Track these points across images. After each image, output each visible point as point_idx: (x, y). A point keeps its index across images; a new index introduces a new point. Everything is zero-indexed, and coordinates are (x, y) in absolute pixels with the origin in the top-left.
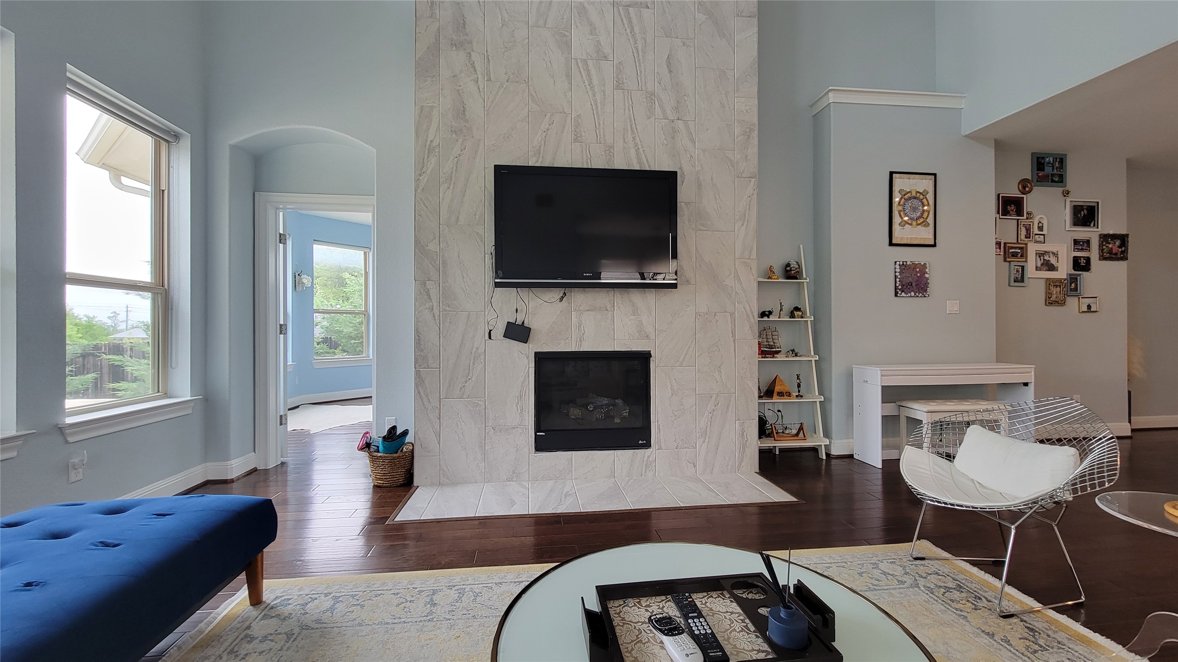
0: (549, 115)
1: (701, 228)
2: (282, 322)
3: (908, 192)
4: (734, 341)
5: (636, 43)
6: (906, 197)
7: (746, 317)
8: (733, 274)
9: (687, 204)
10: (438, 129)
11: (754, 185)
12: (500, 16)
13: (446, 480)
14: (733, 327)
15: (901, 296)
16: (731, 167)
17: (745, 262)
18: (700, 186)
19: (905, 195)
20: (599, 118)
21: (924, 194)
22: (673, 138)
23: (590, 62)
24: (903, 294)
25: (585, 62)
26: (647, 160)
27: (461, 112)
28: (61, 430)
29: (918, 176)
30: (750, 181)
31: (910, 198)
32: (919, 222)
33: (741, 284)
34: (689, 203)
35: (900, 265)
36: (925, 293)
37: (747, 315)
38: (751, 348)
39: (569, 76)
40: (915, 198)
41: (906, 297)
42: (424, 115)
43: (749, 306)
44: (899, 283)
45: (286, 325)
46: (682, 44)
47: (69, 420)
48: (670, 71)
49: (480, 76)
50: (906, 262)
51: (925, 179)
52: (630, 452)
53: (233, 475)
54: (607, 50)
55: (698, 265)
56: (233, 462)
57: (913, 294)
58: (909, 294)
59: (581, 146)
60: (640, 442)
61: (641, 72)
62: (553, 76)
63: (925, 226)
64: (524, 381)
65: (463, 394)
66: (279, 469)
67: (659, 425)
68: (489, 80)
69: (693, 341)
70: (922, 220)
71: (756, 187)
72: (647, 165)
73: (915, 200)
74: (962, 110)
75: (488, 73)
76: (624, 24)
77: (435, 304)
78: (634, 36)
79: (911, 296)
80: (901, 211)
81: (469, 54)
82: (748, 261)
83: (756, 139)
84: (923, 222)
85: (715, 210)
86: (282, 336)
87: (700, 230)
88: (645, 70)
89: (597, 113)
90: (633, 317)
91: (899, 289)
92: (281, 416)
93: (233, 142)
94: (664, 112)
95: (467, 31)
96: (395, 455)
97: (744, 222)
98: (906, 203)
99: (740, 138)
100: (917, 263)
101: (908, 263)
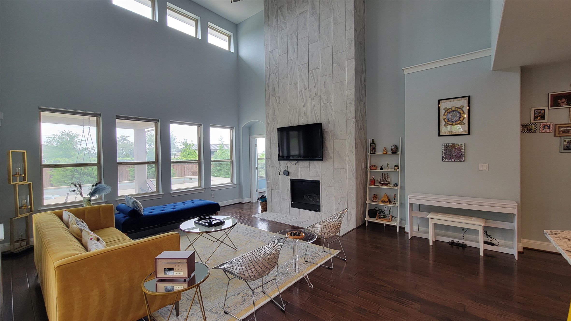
0: (293, 110)
1: (335, 139)
2: (256, 167)
3: (450, 109)
4: (347, 179)
5: (315, 81)
6: (448, 111)
7: (351, 171)
8: (346, 155)
9: (330, 131)
10: (270, 119)
11: (354, 121)
12: (282, 85)
13: (273, 211)
14: (346, 174)
15: (445, 161)
16: (345, 116)
17: (350, 150)
18: (334, 124)
19: (447, 110)
20: (305, 108)
21: (461, 108)
22: (326, 110)
23: (303, 91)
24: (447, 160)
25: (301, 91)
26: (318, 119)
27: (274, 113)
28: (211, 188)
29: (456, 99)
30: (352, 120)
31: (451, 112)
32: (457, 123)
33: (349, 158)
34: (331, 131)
35: (444, 146)
36: (461, 160)
37: (351, 170)
38: (353, 182)
39: (298, 97)
40: (454, 111)
41: (449, 161)
42: (267, 116)
43: (352, 166)
44: (444, 154)
45: (257, 167)
46: (328, 77)
47: (212, 187)
48: (325, 87)
49: (278, 103)
50: (449, 144)
51: (462, 100)
52: (314, 212)
53: (244, 202)
54: (307, 86)
55: (334, 152)
56: (244, 199)
57: (453, 160)
58: (451, 160)
59: (301, 117)
60: (318, 210)
61: (316, 90)
62: (294, 98)
63: (461, 125)
64: (288, 187)
65: (276, 189)
66: (256, 203)
67: (323, 205)
68: (280, 103)
69: (333, 179)
70: (459, 122)
71: (354, 122)
72: (318, 121)
73: (455, 112)
74: (491, 56)
75: (279, 101)
76: (311, 76)
77: (270, 165)
78: (314, 79)
79: (452, 161)
80: (445, 118)
81: (276, 97)
82: (352, 150)
83: (354, 104)
84: (460, 123)
85: (340, 132)
86: (256, 170)
87: (335, 140)
88: (317, 89)
89: (305, 106)
90: (315, 170)
91: (444, 158)
92: (257, 190)
93: (242, 126)
94: (323, 102)
95: (275, 91)
96: (263, 202)
97: (350, 136)
98: (449, 114)
99: (348, 105)
100: (455, 144)
101: (450, 144)
